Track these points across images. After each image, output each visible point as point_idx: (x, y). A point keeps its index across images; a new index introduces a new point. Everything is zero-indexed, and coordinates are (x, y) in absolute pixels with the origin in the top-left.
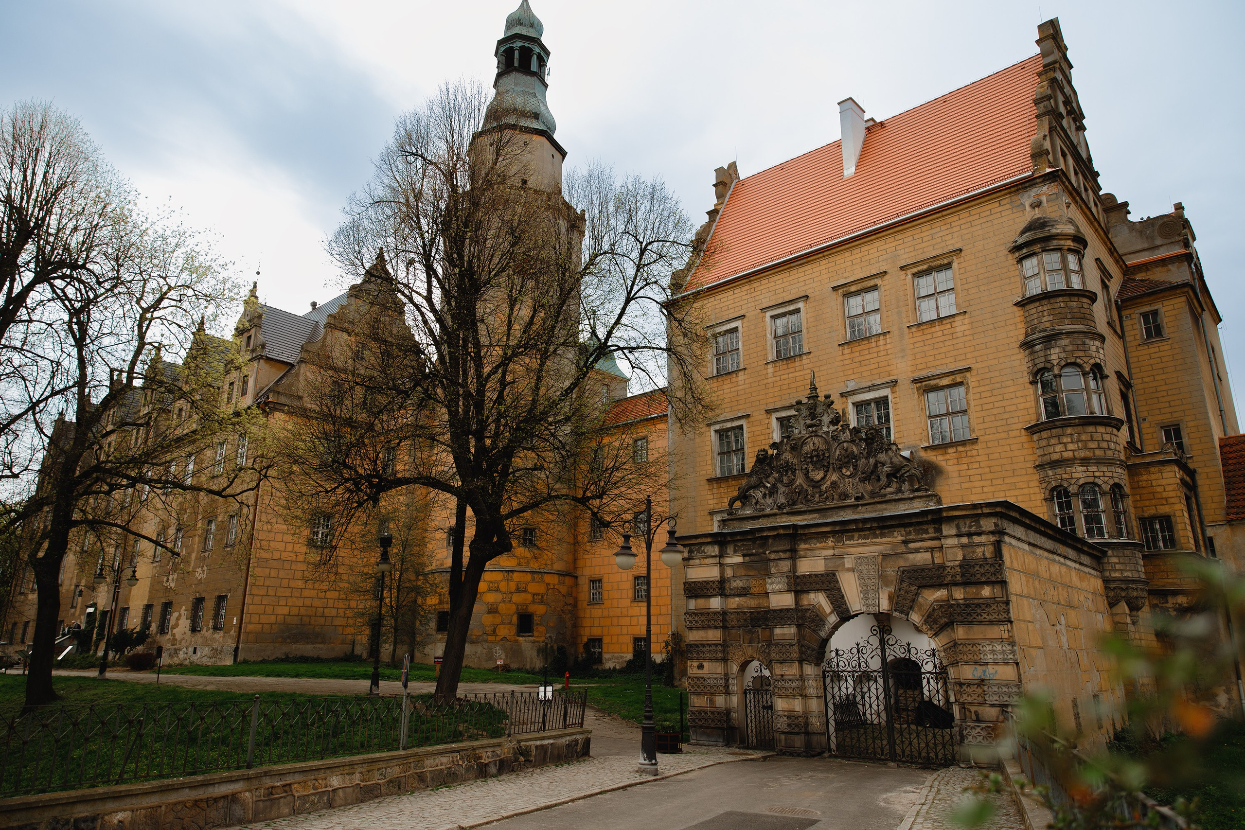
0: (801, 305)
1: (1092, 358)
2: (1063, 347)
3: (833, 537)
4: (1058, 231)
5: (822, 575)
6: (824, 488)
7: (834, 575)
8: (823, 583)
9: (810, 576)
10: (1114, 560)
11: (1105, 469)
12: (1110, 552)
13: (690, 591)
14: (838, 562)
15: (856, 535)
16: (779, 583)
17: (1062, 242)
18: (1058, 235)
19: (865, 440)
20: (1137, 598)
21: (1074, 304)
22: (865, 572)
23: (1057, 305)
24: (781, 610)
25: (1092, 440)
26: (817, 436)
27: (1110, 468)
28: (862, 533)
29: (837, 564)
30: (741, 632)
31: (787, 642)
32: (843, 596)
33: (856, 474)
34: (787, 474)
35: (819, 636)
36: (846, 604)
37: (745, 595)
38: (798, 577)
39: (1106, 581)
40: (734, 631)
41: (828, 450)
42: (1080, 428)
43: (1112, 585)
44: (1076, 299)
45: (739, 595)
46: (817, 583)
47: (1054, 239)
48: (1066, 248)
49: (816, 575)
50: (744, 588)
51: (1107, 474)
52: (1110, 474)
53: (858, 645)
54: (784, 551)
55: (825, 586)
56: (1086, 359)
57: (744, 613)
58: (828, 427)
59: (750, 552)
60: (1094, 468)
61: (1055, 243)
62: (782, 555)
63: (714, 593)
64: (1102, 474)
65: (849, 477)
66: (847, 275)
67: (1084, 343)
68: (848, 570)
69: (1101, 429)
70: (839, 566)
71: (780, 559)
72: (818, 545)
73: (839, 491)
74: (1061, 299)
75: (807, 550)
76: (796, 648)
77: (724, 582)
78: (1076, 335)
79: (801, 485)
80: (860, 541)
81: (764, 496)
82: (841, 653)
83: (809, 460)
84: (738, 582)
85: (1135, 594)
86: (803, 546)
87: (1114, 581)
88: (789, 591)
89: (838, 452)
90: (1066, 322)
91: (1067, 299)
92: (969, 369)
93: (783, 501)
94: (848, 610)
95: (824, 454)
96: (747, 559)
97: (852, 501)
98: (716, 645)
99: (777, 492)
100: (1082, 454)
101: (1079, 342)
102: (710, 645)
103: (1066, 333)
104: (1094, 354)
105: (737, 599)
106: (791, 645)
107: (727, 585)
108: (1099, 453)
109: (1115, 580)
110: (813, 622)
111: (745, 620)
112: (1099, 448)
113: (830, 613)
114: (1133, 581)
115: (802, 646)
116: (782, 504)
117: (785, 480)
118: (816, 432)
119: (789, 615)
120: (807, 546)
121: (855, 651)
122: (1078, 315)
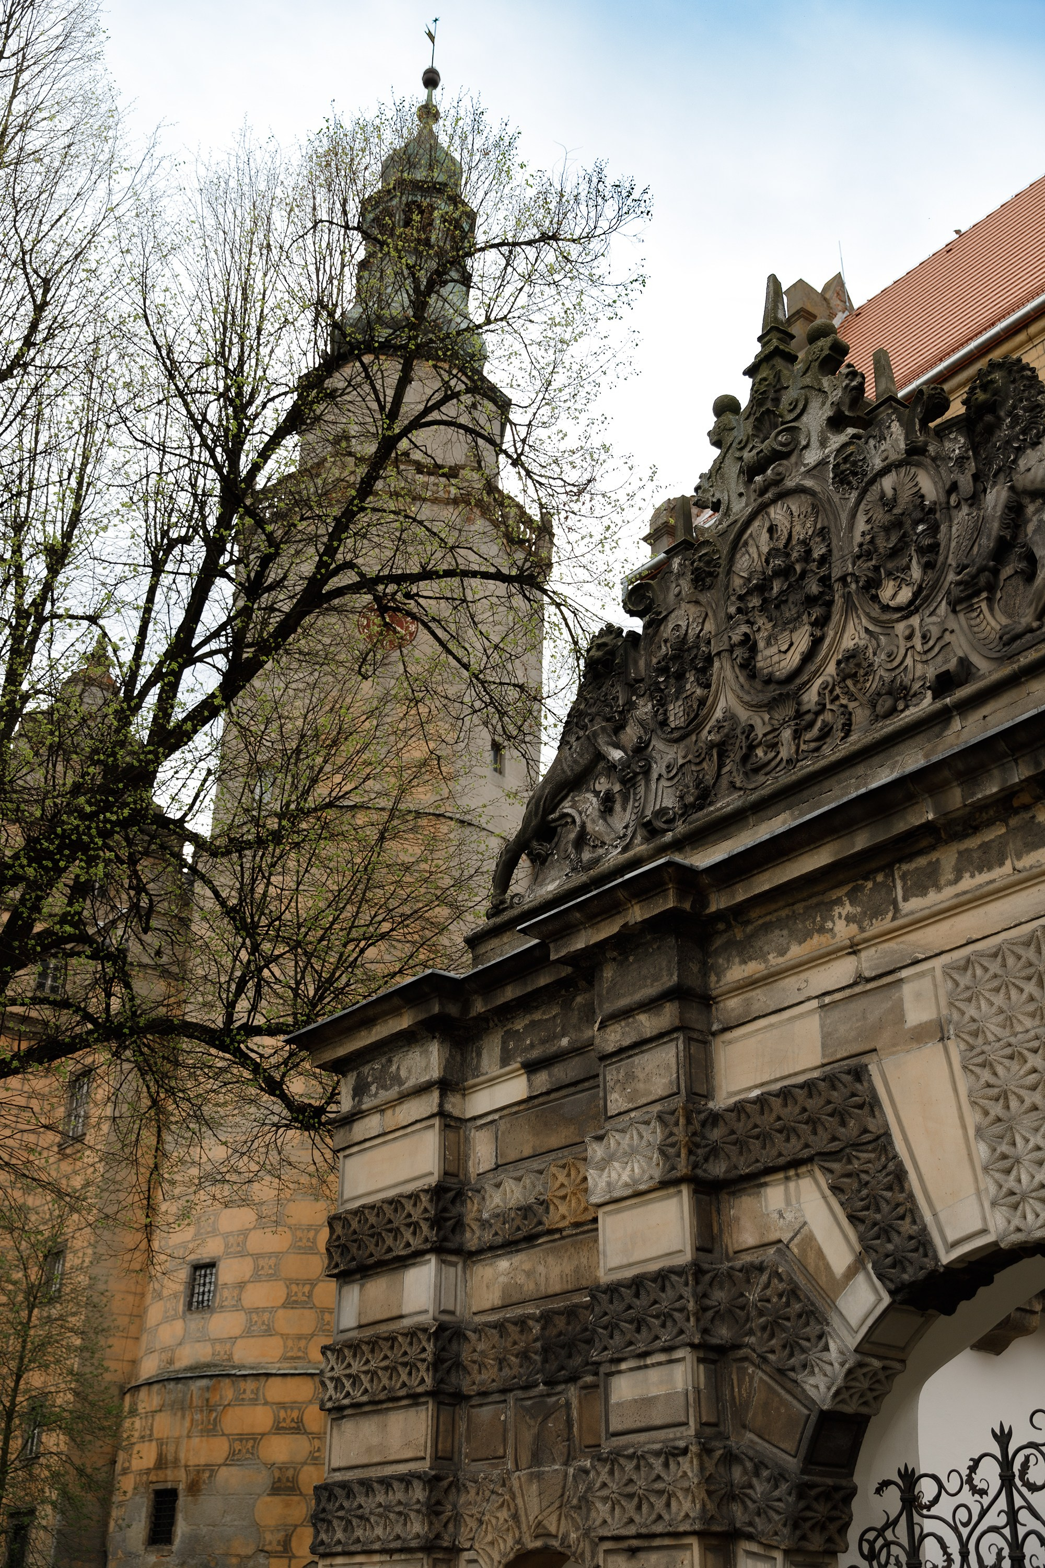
3: (853, 896)
5: (809, 1086)
6: (811, 697)
7: (859, 1074)
8: (813, 1122)
9: (761, 1101)
13: (344, 1249)
14: (876, 1008)
15: (947, 857)
16: (632, 1152)
19: (963, 424)
22: (993, 1028)
24: (637, 1284)
26: (782, 496)
28: (972, 843)
29: (872, 1017)
30: (507, 1413)
31: (654, 1441)
32: (900, 1175)
33: (935, 586)
34: (680, 690)
35: (808, 1402)
36: (913, 1213)
37: (528, 1241)
38: (715, 1118)
40: (485, 1413)
41: (823, 533)
45: (510, 1246)
46: (787, 1132)
49: (785, 1094)
50: (525, 1211)
53: (1003, 1437)
54: (650, 1005)
55: (821, 1142)
57: (522, 1323)
58: (823, 444)
59: (551, 1049)
62: (647, 1024)
63: (416, 1243)
65: (908, 610)
68: (920, 1035)
70: (879, 1027)
71: (641, 1045)
72: (796, 951)
73: (873, 685)
75: (752, 983)
76: (688, 1466)
77: (460, 1196)
79: (730, 716)
80: (967, 883)
81: (607, 805)
82: (927, 1489)
83: (755, 602)
84: (509, 1185)
86: (737, 972)
88: (666, 1184)
89: (861, 525)
93: (669, 801)
94: (923, 1242)
95: (807, 556)
96: (542, 1080)
97: (926, 704)
98: (406, 1480)
99: (647, 772)
102: (386, 1483)
105: (503, 1264)
106: (673, 1454)
107: (471, 1210)
110: (771, 1329)
111: (524, 1355)
113: (851, 1273)
115: (730, 1458)
116: (663, 811)
117: (676, 714)
118: (778, 481)
119: (666, 1300)
120: (753, 968)
121: (990, 1473)
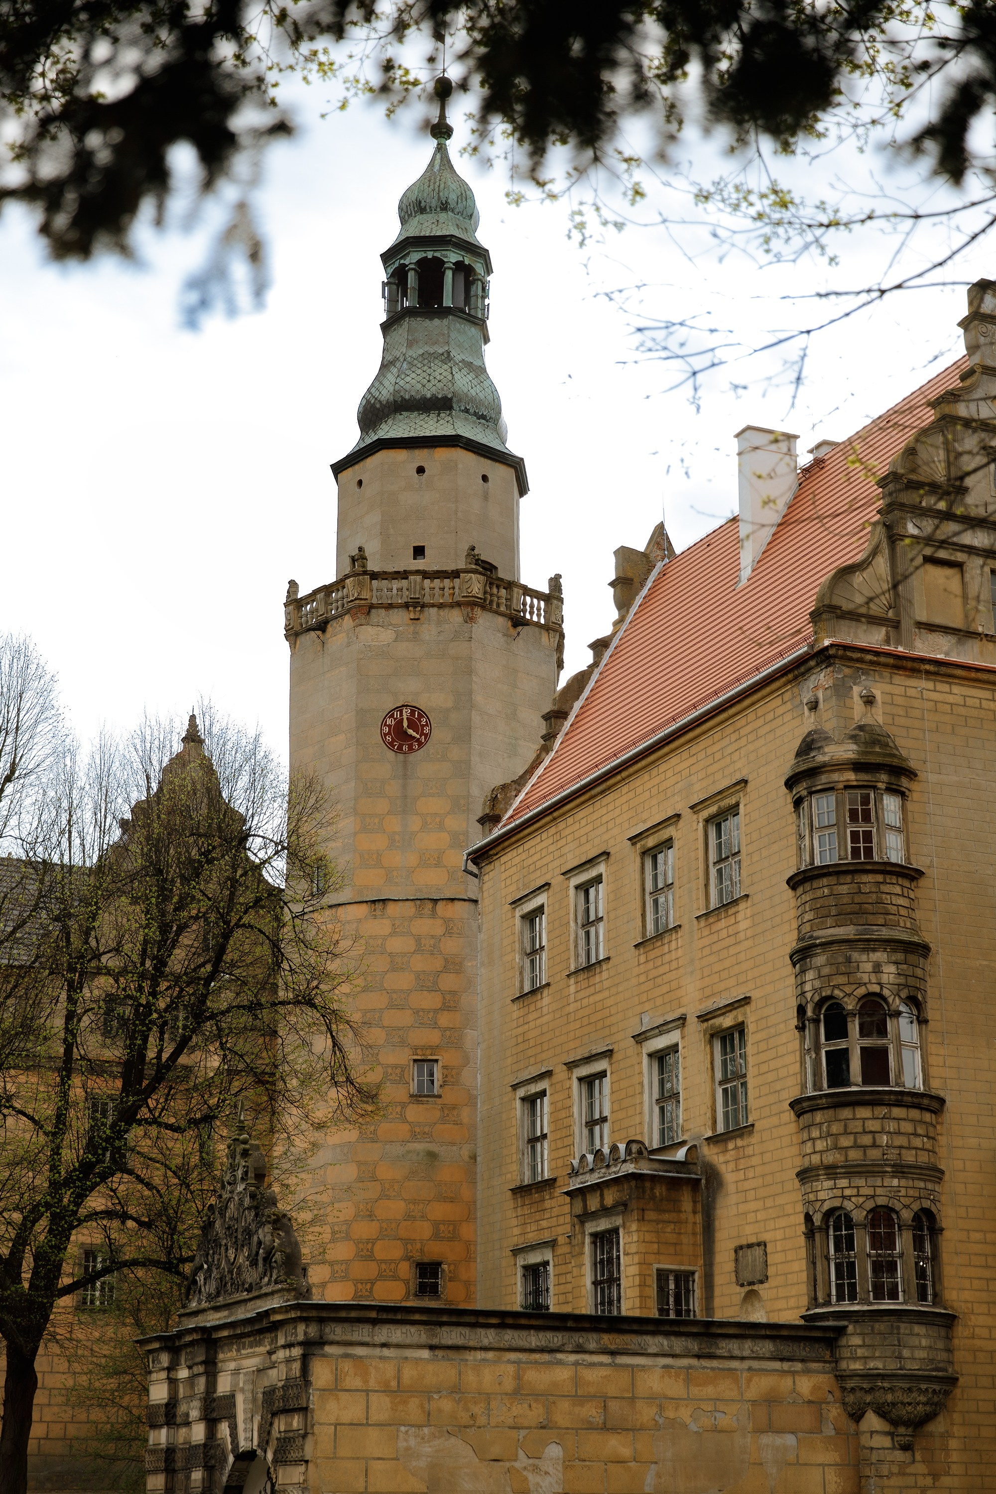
0: (601, 868)
1: (861, 984)
2: (818, 969)
4: (826, 758)
10: (856, 1340)
11: (861, 1182)
12: (851, 1329)
17: (835, 777)
18: (824, 765)
20: (894, 1404)
21: (844, 889)
23: (819, 893)
25: (846, 1133)
27: (871, 1181)
34: (217, 1251)
38: (214, 1400)
39: (841, 1377)
42: (831, 1112)
43: (850, 1384)
44: (848, 878)
47: (822, 773)
48: (841, 786)
51: (863, 1191)
52: (869, 1191)
56: (848, 989)
60: (843, 1183)
61: (824, 778)
64: (854, 1192)
66: (645, 815)
67: (849, 960)
69: (863, 1112)
74: (825, 881)
78: (835, 947)
79: (224, 1269)
85: (889, 1397)
87: (851, 1376)
90: (829, 922)
91: (832, 880)
92: (746, 1000)
95: (234, 1225)
97: (245, 1294)
100: (831, 1158)
101: (841, 959)
103: (822, 944)
104: (865, 977)
108: (854, 1155)
109: (854, 1375)
112: (856, 1146)
114: (883, 1377)
116: (211, 1294)
122: (849, 909)
